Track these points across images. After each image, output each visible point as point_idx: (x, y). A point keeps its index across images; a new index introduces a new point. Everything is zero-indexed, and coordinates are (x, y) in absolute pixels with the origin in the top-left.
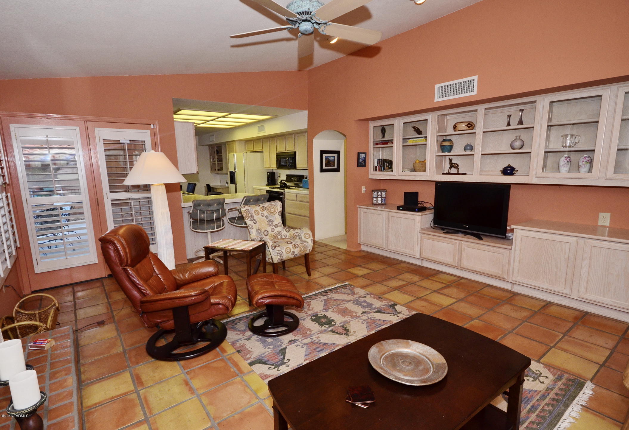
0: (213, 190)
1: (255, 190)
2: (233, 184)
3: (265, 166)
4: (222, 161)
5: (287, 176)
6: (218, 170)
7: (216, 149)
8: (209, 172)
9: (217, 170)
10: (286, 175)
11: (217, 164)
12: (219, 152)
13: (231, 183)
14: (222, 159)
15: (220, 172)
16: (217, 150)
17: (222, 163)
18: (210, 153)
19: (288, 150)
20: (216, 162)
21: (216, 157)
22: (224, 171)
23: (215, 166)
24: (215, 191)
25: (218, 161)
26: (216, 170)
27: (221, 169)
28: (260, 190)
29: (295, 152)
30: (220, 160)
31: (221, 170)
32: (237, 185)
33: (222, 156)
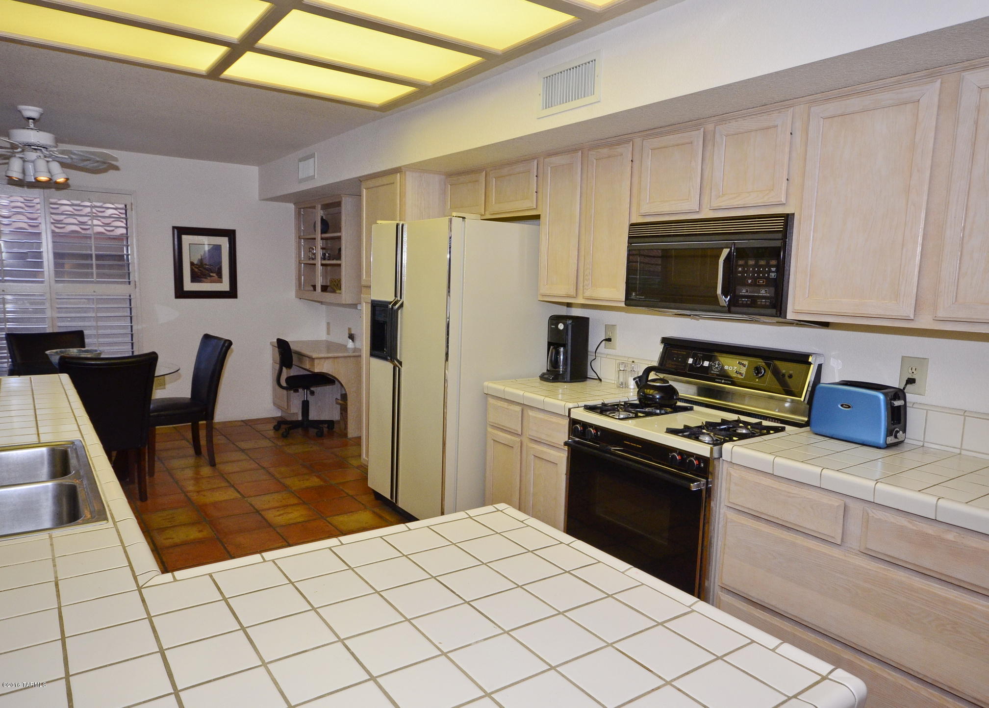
0: (300, 360)
1: (491, 401)
2: (384, 358)
3: (545, 289)
4: (339, 257)
5: (668, 342)
6: (324, 289)
7: (319, 213)
8: (292, 293)
9: (319, 288)
10: (665, 340)
11: (319, 268)
12: (329, 225)
13: (372, 355)
14: (340, 250)
15: (328, 297)
16: (322, 219)
17: (339, 265)
18: (298, 229)
19: (715, 204)
20: (319, 262)
21: (319, 243)
22: (346, 294)
23: (314, 271)
24: (308, 366)
25: (324, 258)
26: (314, 287)
27: (332, 286)
28: (524, 407)
29: (788, 219)
30: (333, 253)
31: (334, 291)
32: (403, 370)
33: (339, 238)
